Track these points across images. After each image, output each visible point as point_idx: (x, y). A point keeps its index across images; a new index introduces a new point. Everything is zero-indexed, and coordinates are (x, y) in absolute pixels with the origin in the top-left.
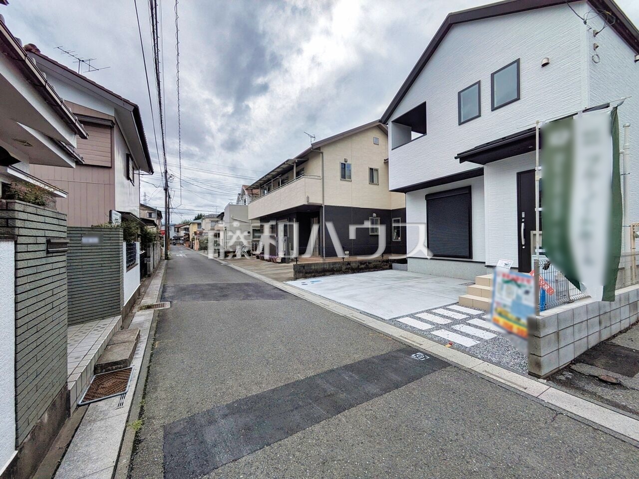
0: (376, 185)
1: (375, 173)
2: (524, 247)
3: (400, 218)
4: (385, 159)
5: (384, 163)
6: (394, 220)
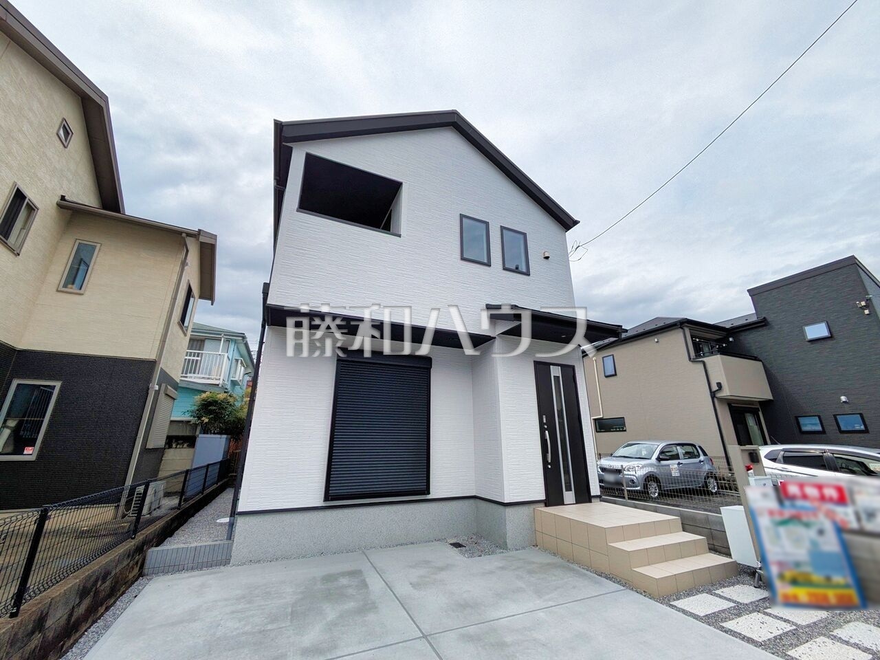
0: (12, 250)
2: (550, 467)
3: (58, 385)
4: (63, 198)
5: (58, 205)
6: (19, 385)
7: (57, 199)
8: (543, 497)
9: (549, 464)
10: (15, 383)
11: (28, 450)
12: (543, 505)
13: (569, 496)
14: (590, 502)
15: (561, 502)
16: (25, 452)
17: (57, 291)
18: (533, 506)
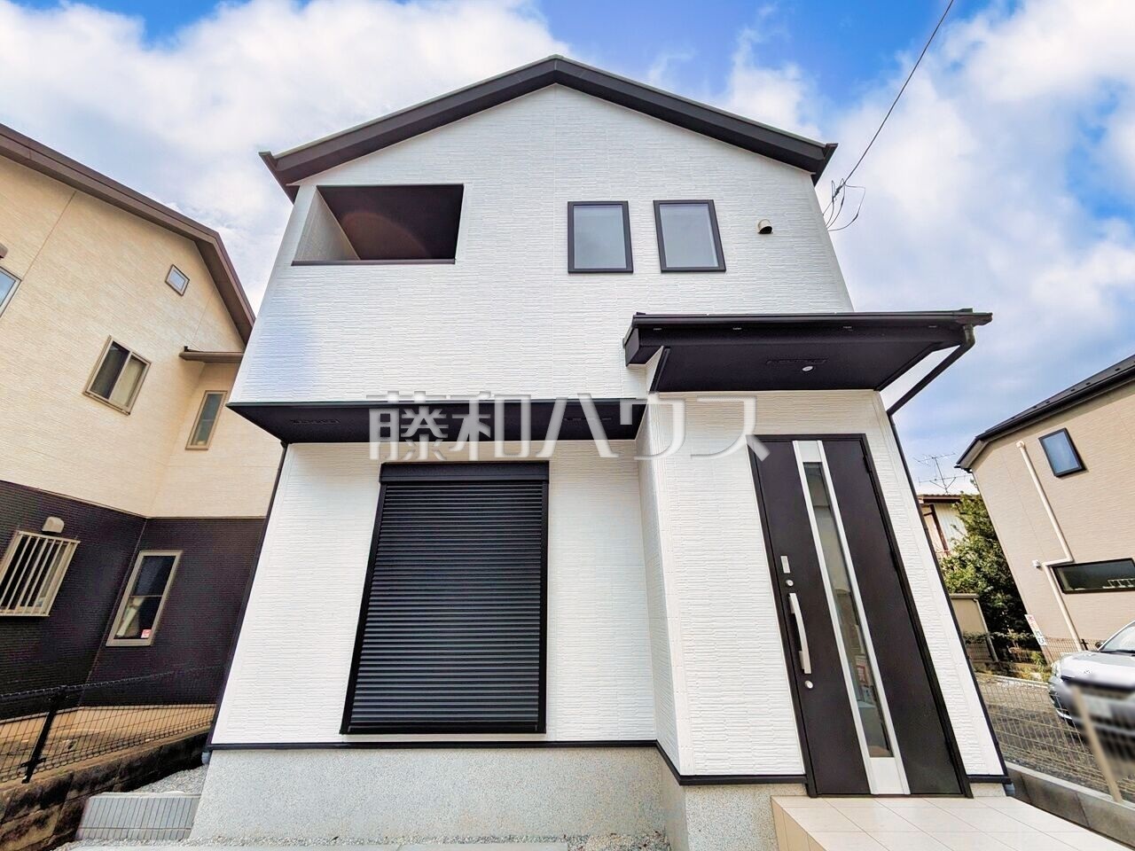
0: (119, 410)
1: (128, 372)
2: (810, 685)
3: (177, 554)
4: (186, 348)
5: (182, 356)
6: (146, 557)
7: (181, 350)
8: (798, 768)
9: (809, 677)
10: (142, 555)
11: (146, 634)
12: (799, 789)
13: (886, 771)
14: (966, 793)
15: (857, 786)
16: (143, 636)
17: (187, 449)
18: (765, 791)
